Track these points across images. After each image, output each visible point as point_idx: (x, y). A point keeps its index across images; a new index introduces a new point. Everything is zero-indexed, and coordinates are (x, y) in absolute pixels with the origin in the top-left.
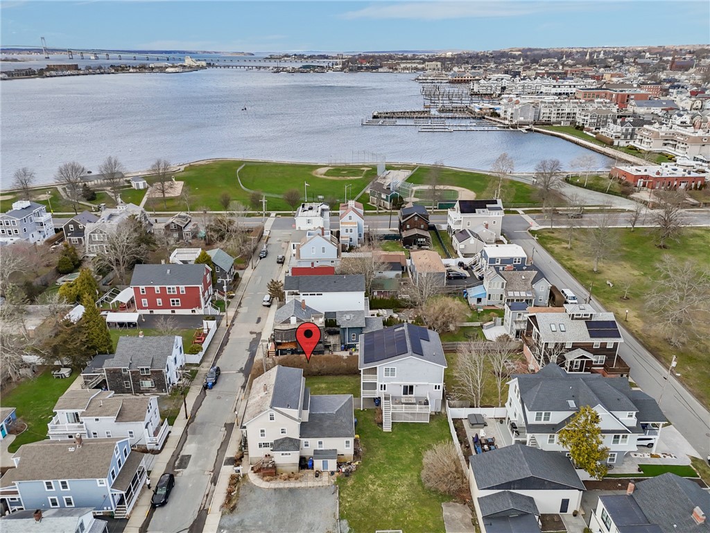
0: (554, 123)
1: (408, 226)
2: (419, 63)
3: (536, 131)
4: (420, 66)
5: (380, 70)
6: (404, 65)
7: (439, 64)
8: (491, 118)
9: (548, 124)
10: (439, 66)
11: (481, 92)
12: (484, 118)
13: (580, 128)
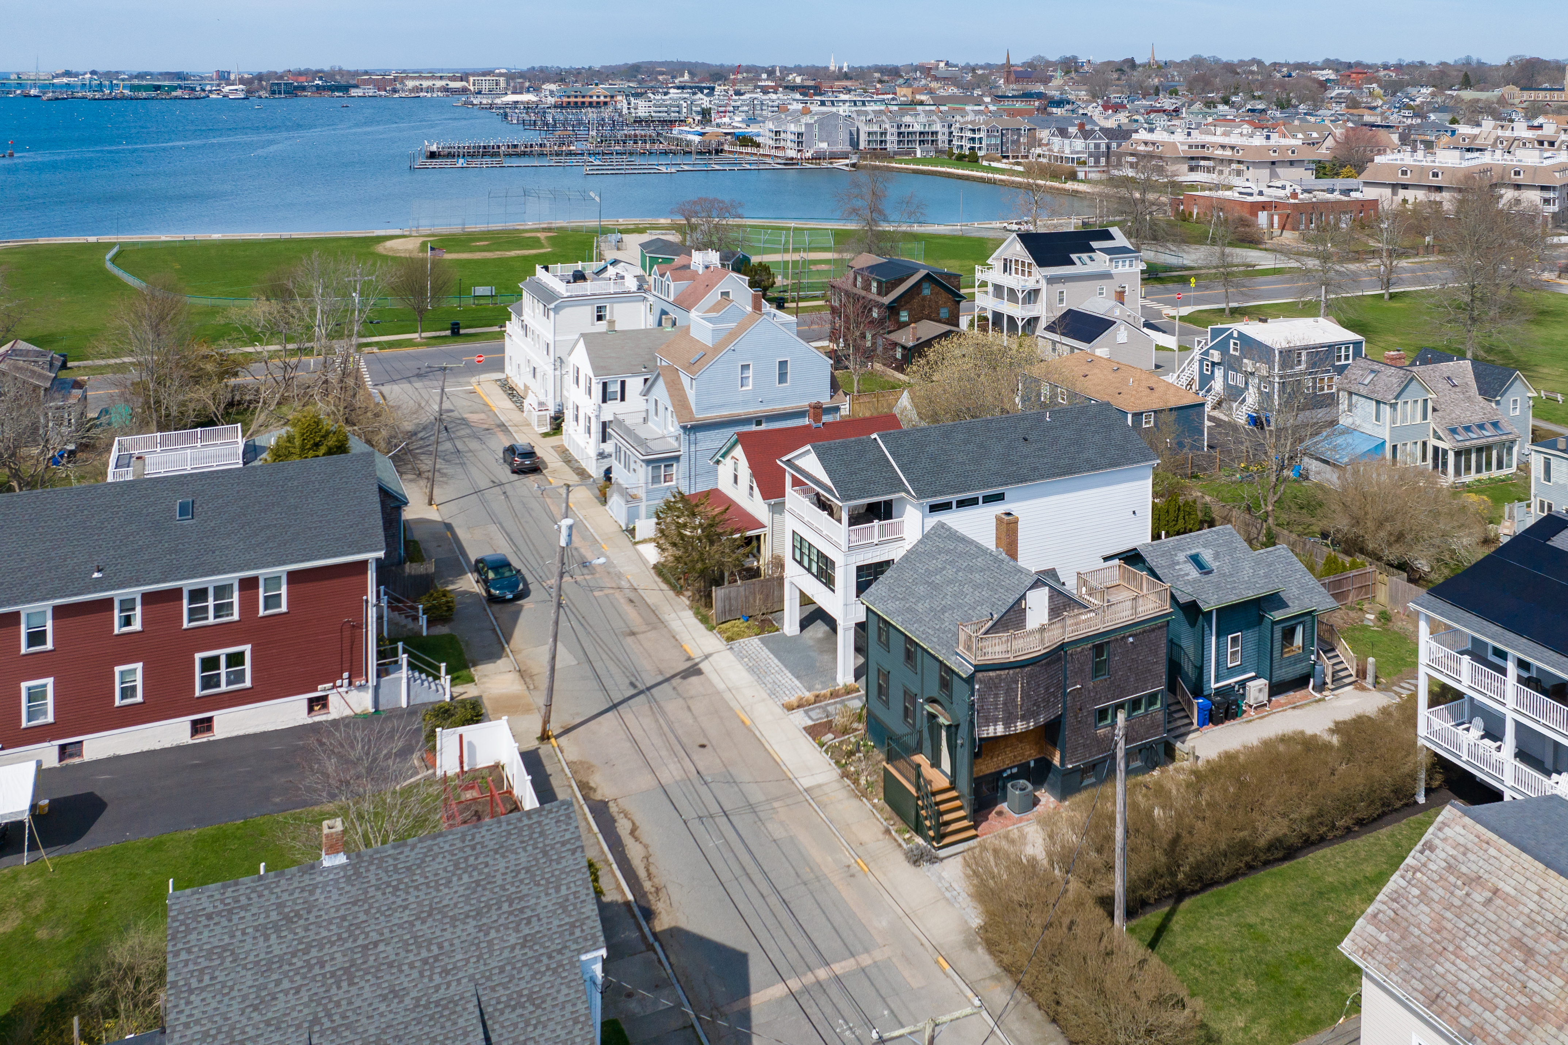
1: (905, 315)
2: (453, 79)
4: (455, 86)
5: (354, 92)
7: (501, 80)
8: (744, 150)
10: (503, 86)
12: (721, 152)
13: (971, 156)
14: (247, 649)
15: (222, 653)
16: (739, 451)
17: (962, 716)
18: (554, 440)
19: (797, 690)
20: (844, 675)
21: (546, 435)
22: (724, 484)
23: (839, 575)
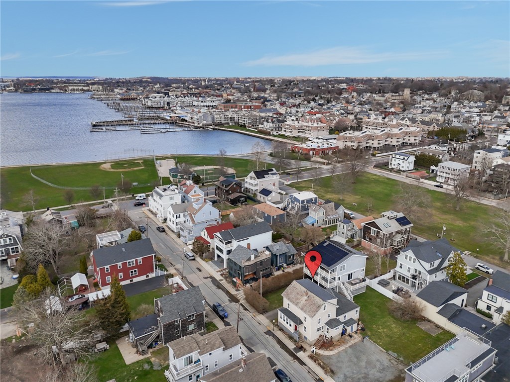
0: (224, 124)
1: (230, 192)
2: (84, 86)
3: (219, 129)
4: (85, 88)
5: (53, 91)
6: (72, 87)
7: (100, 87)
8: (182, 123)
9: (220, 124)
10: (101, 88)
11: (154, 106)
12: (176, 123)
13: (244, 126)
14: (137, 269)
15: (133, 270)
16: (205, 230)
17: (243, 272)
18: (165, 224)
19: (218, 269)
20: (225, 266)
21: (163, 223)
22: (203, 236)
23: (224, 252)
